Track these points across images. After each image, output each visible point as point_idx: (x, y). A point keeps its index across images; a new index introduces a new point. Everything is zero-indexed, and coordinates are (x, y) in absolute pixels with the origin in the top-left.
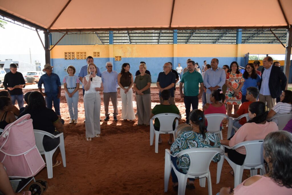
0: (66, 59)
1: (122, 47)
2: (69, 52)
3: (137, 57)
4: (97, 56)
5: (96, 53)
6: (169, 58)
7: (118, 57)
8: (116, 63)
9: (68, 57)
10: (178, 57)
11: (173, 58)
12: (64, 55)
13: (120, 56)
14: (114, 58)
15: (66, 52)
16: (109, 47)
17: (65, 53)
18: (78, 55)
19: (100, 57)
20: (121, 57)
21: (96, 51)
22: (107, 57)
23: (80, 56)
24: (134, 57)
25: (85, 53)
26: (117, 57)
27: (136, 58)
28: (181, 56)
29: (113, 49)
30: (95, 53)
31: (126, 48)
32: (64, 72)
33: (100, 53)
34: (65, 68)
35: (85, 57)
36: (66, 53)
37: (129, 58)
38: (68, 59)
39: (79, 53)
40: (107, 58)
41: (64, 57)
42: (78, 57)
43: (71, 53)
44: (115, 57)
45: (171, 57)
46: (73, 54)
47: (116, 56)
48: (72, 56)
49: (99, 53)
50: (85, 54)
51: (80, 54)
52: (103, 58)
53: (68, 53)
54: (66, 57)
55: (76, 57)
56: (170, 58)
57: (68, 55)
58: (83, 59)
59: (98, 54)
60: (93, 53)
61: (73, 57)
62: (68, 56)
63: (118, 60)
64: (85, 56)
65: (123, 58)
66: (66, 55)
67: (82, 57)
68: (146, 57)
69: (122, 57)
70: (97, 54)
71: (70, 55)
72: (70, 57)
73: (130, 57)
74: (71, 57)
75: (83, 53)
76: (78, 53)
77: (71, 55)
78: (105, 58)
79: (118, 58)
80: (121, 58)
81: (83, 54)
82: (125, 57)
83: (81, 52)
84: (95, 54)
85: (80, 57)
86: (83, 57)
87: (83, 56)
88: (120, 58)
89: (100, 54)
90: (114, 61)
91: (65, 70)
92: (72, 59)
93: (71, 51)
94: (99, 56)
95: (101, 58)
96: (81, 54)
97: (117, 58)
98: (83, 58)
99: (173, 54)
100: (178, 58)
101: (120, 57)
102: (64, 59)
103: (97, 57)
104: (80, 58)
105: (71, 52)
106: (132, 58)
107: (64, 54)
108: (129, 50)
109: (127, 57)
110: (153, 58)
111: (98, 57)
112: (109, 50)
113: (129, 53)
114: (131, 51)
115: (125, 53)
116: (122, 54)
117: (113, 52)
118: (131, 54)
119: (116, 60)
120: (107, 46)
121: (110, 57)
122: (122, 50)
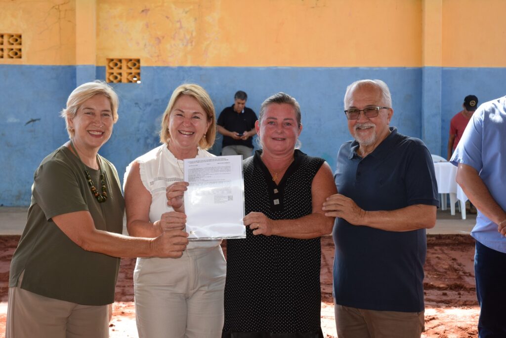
1: (143, 11)
3: (224, 65)
4: (5, 54)
5: (5, 40)
6: (397, 68)
7: (124, 64)
10: (448, 65)
11: (419, 74)
13: (134, 56)
14: (104, 67)
16: (73, 10)
19: (24, 61)
20: (138, 61)
21: (6, 27)
22: (58, 64)
24: (208, 64)
26: (116, 63)
27: (219, 70)
28: (461, 63)
29: (98, 17)
31: (167, 17)
33: (24, 39)
37: (181, 68)
40: (63, 68)
44: (103, 63)
45: (411, 64)
47: (115, 55)
49: (18, 39)
52: (40, 68)
56: (403, 71)
59: (16, 47)
65: (147, 67)
68: (272, 65)
69: (142, 64)
70: (6, 46)
73: (189, 64)
78: (54, 68)
79: (125, 71)
80: (142, 71)
82: (160, 64)
88: (134, 71)
89: (23, 47)
94: (17, 54)
95: (31, 67)
97: (116, 71)
99: (419, 52)
100: (447, 75)
101: (136, 62)
103: (6, 61)
106: (200, 69)
108: (181, 27)
109: (174, 63)
110: (315, 70)
111: (16, 61)
112: (75, 25)
113: (183, 45)
114: (194, 34)
115: (159, 40)
116: (145, 45)
117: (98, 35)
118: (192, 45)
119: (111, 78)
120: (62, 4)
121: (80, 62)
122: (147, 26)
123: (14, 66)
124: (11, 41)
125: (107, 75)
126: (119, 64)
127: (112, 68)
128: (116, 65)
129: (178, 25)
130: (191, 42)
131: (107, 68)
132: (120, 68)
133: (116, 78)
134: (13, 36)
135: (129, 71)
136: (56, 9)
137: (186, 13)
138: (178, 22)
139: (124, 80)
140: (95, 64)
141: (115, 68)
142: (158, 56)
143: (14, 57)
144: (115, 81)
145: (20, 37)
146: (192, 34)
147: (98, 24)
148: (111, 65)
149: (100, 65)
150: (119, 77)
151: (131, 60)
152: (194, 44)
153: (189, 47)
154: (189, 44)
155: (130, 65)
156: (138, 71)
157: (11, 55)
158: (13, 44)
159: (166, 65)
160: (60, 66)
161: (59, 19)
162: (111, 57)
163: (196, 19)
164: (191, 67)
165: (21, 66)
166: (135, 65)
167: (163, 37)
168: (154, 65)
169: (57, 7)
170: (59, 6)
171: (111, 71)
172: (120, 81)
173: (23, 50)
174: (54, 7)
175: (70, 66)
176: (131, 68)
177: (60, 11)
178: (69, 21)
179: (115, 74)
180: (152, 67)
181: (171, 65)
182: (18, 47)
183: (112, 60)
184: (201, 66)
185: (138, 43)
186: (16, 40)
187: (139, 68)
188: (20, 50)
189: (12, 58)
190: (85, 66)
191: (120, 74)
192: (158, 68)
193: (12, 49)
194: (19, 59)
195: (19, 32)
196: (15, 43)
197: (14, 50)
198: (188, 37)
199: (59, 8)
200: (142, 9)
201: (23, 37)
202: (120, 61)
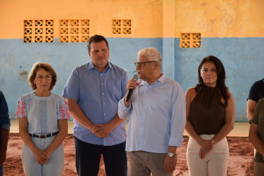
0: (27, 40)
1: (203, 4)
2: (39, 19)
4: (122, 31)
5: (122, 23)
7: (191, 37)
8: (183, 54)
9: (33, 35)
12: (23, 27)
13: (197, 31)
14: (179, 38)
15: (28, 19)
16: (161, 5)
17: (25, 21)
18: (64, 27)
19: (132, 36)
20: (200, 34)
21: (122, 15)
22: (152, 36)
23: (69, 31)
24: (242, 36)
25: (87, 22)
26: (186, 36)
27: (249, 39)
29: (176, 9)
30: (117, 22)
31: (218, 8)
32: (19, 80)
33: (132, 23)
34: (22, 69)
35: (86, 35)
36: (27, 23)
37: (225, 39)
38: (33, 40)
39: (69, 23)
40: (155, 39)
41: (22, 36)
42: (64, 35)
43: (44, 23)
44: (179, 36)
46: (49, 27)
47: (186, 31)
48: (44, 31)
49: (129, 22)
50: (86, 27)
51: (69, 27)
52: (142, 39)
53: (34, 23)
54: (28, 35)
55: (57, 35)
57: (33, 27)
58: (80, 41)
59: (128, 27)
60: (111, 22)
61: (49, 35)
62: (33, 31)
63: (191, 44)
64: (87, 31)
65: (205, 39)
66: (28, 27)
67: (75, 35)
69: (202, 36)
70: (122, 27)
71: (39, 27)
72: (39, 35)
73: (230, 36)
74: (44, 35)
75: (80, 23)
76: (65, 22)
77: (44, 27)
78: (149, 39)
79: (191, 40)
80: (202, 41)
81: (80, 27)
82: (213, 36)
83: (75, 18)
84: (117, 27)
85: (70, 35)
86: (80, 35)
87: (80, 31)
88: (197, 40)
89: (132, 27)
90: (177, 49)
91: (22, 74)
92: (44, 39)
93: (44, 16)
94: (129, 31)
95: (136, 39)
96: (75, 27)
97: (186, 40)
98: (80, 39)
101: (198, 35)
102: (21, 39)
103: (122, 36)
104: (69, 39)
105: (44, 18)
106: (238, 39)
107: (23, 23)
108: (226, 14)
109: (221, 35)
111: (128, 36)
112: (162, 13)
113: (227, 24)
114: (234, 17)
115: (212, 21)
116: (204, 25)
117: (176, 19)
118: (232, 24)
119: (184, 45)
120: (155, 2)
121: (165, 36)
122: (205, 13)
123: (127, 39)
124: (125, 24)
125: (181, 43)
126: (188, 36)
127: (184, 39)
128: (186, 37)
129: (224, 12)
130: (232, 23)
131: (181, 39)
132: (189, 39)
133: (186, 45)
134: (126, 21)
135: (194, 40)
136: (151, 4)
137: (229, 5)
138: (224, 10)
139: (191, 46)
140: (174, 37)
141: (186, 39)
142: (212, 31)
143: (127, 33)
144: (186, 47)
145: (130, 21)
146: (232, 18)
147: (176, 13)
148: (184, 37)
149: (177, 37)
150: (188, 44)
151: (195, 34)
152: (233, 23)
153: (231, 26)
154: (231, 24)
155: (194, 37)
156: (199, 40)
157: (125, 32)
158: (126, 26)
159: (216, 37)
160: (153, 38)
161: (153, 10)
162: (183, 32)
163: (235, 8)
164: (231, 38)
165: (130, 39)
166: (197, 37)
167: (215, 20)
168: (209, 37)
169: (152, 3)
170: (153, 2)
171: (183, 41)
172: (189, 47)
173: (132, 29)
174: (150, 3)
175: (159, 38)
176: (195, 39)
177: (153, 6)
178: (159, 11)
179: (186, 42)
180: (208, 38)
181: (220, 37)
182: (129, 27)
183: (184, 34)
184: (238, 37)
185: (199, 24)
186: (128, 23)
187: (200, 39)
188: (130, 29)
189: (125, 33)
190: (168, 38)
191: (189, 42)
192: (212, 38)
193: (125, 29)
194: (129, 34)
195: (130, 19)
196: (127, 25)
197: (127, 29)
198: (230, 19)
199: (153, 4)
200: (202, 3)
201: (132, 21)
202: (189, 34)
